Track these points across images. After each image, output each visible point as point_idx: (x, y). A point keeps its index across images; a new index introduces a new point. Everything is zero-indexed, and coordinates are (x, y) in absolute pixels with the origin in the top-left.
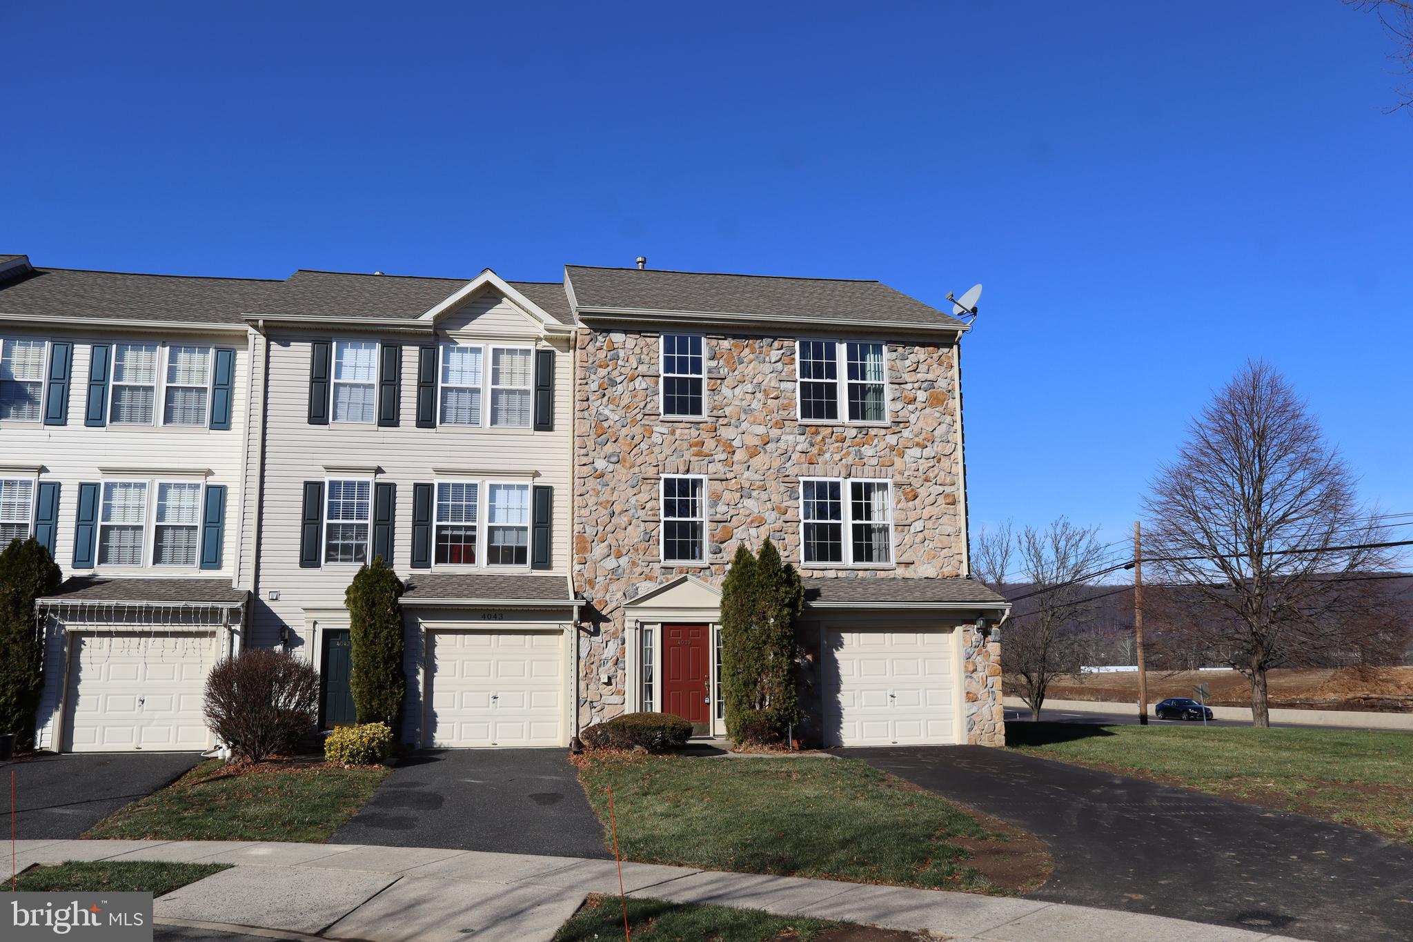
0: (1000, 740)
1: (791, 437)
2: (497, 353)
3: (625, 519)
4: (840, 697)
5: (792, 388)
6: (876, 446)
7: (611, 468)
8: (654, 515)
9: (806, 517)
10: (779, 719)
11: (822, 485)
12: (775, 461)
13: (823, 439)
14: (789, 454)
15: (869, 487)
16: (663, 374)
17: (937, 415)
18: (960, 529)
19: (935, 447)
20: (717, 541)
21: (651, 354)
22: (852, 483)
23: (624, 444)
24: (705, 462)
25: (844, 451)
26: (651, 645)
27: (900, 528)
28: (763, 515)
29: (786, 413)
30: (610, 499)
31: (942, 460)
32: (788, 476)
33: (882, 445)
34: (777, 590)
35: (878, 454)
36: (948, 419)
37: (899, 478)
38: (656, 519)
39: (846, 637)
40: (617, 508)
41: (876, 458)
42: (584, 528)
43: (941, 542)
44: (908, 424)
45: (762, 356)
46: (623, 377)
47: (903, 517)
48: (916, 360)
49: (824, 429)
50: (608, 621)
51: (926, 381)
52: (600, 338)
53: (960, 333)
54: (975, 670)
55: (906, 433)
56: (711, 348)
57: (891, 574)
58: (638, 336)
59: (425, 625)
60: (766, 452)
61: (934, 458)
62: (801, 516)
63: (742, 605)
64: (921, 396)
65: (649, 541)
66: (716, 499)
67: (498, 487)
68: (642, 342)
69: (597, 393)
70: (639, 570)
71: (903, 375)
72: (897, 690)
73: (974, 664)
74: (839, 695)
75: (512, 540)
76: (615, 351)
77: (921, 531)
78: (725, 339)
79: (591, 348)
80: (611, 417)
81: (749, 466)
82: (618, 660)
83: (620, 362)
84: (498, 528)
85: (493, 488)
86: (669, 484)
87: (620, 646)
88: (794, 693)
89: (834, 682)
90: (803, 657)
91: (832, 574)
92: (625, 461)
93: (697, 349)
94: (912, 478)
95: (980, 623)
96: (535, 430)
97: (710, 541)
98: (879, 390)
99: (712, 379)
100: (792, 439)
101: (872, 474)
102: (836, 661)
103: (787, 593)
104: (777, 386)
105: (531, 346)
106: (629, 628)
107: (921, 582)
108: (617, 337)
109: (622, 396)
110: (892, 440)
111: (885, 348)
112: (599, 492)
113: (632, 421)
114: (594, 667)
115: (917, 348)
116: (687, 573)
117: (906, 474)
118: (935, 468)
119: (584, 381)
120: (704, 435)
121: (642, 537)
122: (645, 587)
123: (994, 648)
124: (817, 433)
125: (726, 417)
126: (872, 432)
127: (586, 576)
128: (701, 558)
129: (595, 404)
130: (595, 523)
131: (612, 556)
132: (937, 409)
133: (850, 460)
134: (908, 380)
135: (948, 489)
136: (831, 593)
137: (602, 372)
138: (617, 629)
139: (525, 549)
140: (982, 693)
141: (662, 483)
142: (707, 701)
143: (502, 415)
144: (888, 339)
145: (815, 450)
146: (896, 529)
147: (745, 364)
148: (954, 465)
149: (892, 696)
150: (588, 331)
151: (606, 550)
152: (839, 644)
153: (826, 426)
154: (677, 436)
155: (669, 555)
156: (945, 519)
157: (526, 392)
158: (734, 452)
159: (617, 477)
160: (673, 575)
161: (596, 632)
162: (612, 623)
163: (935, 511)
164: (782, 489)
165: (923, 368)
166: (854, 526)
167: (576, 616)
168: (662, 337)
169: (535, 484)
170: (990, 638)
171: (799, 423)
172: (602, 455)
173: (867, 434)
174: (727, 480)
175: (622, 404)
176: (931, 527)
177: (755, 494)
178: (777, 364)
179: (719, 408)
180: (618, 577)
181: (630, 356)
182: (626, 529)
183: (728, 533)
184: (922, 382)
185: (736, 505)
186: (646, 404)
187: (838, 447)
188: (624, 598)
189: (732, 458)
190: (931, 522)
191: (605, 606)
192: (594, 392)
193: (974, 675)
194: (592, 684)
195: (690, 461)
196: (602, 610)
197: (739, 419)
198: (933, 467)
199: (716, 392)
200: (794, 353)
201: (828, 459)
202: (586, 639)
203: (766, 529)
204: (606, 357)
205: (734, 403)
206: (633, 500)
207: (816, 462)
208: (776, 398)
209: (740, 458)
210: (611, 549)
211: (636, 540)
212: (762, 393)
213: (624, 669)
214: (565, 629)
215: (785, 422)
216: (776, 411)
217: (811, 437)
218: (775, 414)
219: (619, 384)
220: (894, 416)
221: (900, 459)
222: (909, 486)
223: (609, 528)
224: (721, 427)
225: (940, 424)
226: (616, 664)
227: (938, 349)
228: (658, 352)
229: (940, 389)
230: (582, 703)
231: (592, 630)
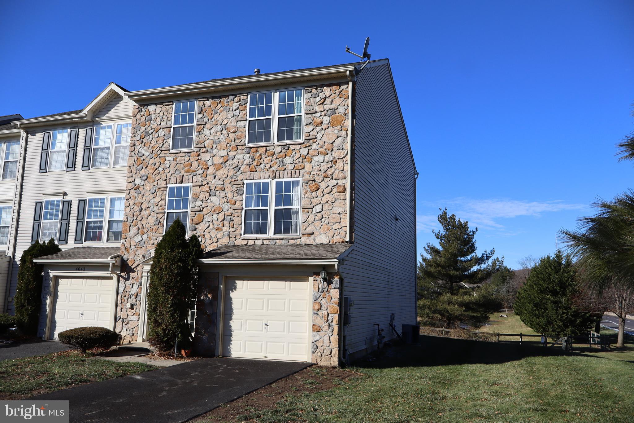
3: (148, 212)
5: (244, 125)
7: (143, 183)
8: (162, 209)
9: (247, 206)
11: (257, 185)
12: (231, 171)
13: (261, 155)
14: (240, 166)
15: (287, 184)
16: (173, 126)
17: (336, 131)
19: (333, 154)
20: (194, 224)
21: (168, 116)
22: (276, 182)
23: (151, 169)
25: (273, 162)
27: (306, 210)
28: (221, 206)
29: (239, 141)
30: (141, 201)
31: (338, 162)
32: (237, 180)
33: (298, 155)
35: (295, 162)
37: (307, 177)
38: (162, 211)
40: (144, 206)
42: (127, 218)
43: (334, 218)
44: (316, 140)
45: (228, 107)
46: (153, 130)
47: (309, 202)
48: (324, 96)
49: (261, 148)
50: (134, 272)
51: (330, 109)
52: (144, 110)
53: (347, 72)
54: (320, 309)
55: (314, 146)
56: (200, 107)
57: (298, 242)
58: (162, 106)
59: (53, 273)
60: (226, 166)
61: (332, 161)
62: (244, 206)
64: (326, 120)
65: (158, 225)
66: (196, 198)
68: (164, 109)
70: (151, 242)
71: (315, 108)
72: (270, 320)
73: (320, 304)
74: (231, 322)
76: (150, 116)
77: (320, 212)
78: (208, 100)
79: (138, 116)
80: (145, 154)
81: (215, 176)
82: (138, 294)
83: (152, 122)
84: (113, 221)
85: (112, 200)
86: (172, 189)
87: (139, 287)
89: (228, 313)
90: (206, 296)
91: (259, 242)
92: (150, 179)
93: (192, 109)
94: (316, 176)
95: (324, 275)
97: (190, 223)
98: (299, 120)
99: (199, 125)
100: (242, 157)
101: (289, 175)
102: (231, 299)
104: (235, 125)
106: (144, 276)
108: (152, 108)
109: (152, 141)
110: (304, 151)
111: (303, 91)
112: (136, 197)
113: (155, 155)
114: (126, 298)
115: (325, 88)
117: (312, 173)
118: (332, 168)
119: (134, 135)
120: (192, 159)
121: (155, 223)
124: (257, 152)
125: (205, 147)
126: (292, 148)
127: (125, 246)
129: (138, 147)
130: (132, 215)
131: (140, 234)
132: (336, 128)
133: (276, 167)
134: (318, 110)
135: (341, 182)
137: (143, 129)
138: (139, 277)
140: (325, 326)
141: (168, 189)
144: (306, 85)
145: (255, 163)
146: (303, 212)
147: (218, 114)
149: (266, 325)
150: (137, 107)
151: (137, 231)
152: (234, 288)
153: (262, 147)
154: (178, 162)
156: (337, 203)
158: (208, 168)
159: (146, 188)
161: (127, 279)
162: (136, 273)
163: (330, 197)
164: (234, 189)
165: (328, 101)
166: (276, 210)
167: (111, 269)
168: (174, 104)
171: (247, 146)
172: (139, 176)
173: (288, 149)
174: (202, 185)
175: (151, 146)
176: (327, 208)
177: (217, 193)
178: (236, 111)
179: (201, 142)
180: (141, 246)
181: (157, 118)
182: (147, 218)
183: (201, 218)
184: (327, 110)
185: (206, 201)
186: (163, 145)
187: (269, 160)
188: (143, 258)
189: (207, 172)
190: (327, 205)
191: (134, 263)
192: (138, 140)
193: (319, 313)
194: (124, 308)
195: (183, 176)
196: (132, 265)
197: (212, 148)
198: (331, 167)
199: (201, 133)
200: (247, 103)
201: (262, 168)
202: (123, 282)
203: (222, 215)
204: (145, 120)
205: (210, 138)
206: (152, 201)
207: (255, 170)
208: (235, 132)
209: (210, 172)
210: (139, 230)
211: (152, 225)
212: (226, 130)
213: (140, 300)
214: (113, 277)
215: (238, 147)
216: (233, 141)
217: (253, 155)
218: (233, 142)
219: (151, 134)
220: (307, 135)
221: (309, 164)
222: (313, 181)
223: (139, 218)
224: (202, 154)
225: (338, 137)
226: (136, 297)
227: (340, 87)
228: (172, 113)
229: (340, 114)
230: (118, 319)
231: (126, 277)
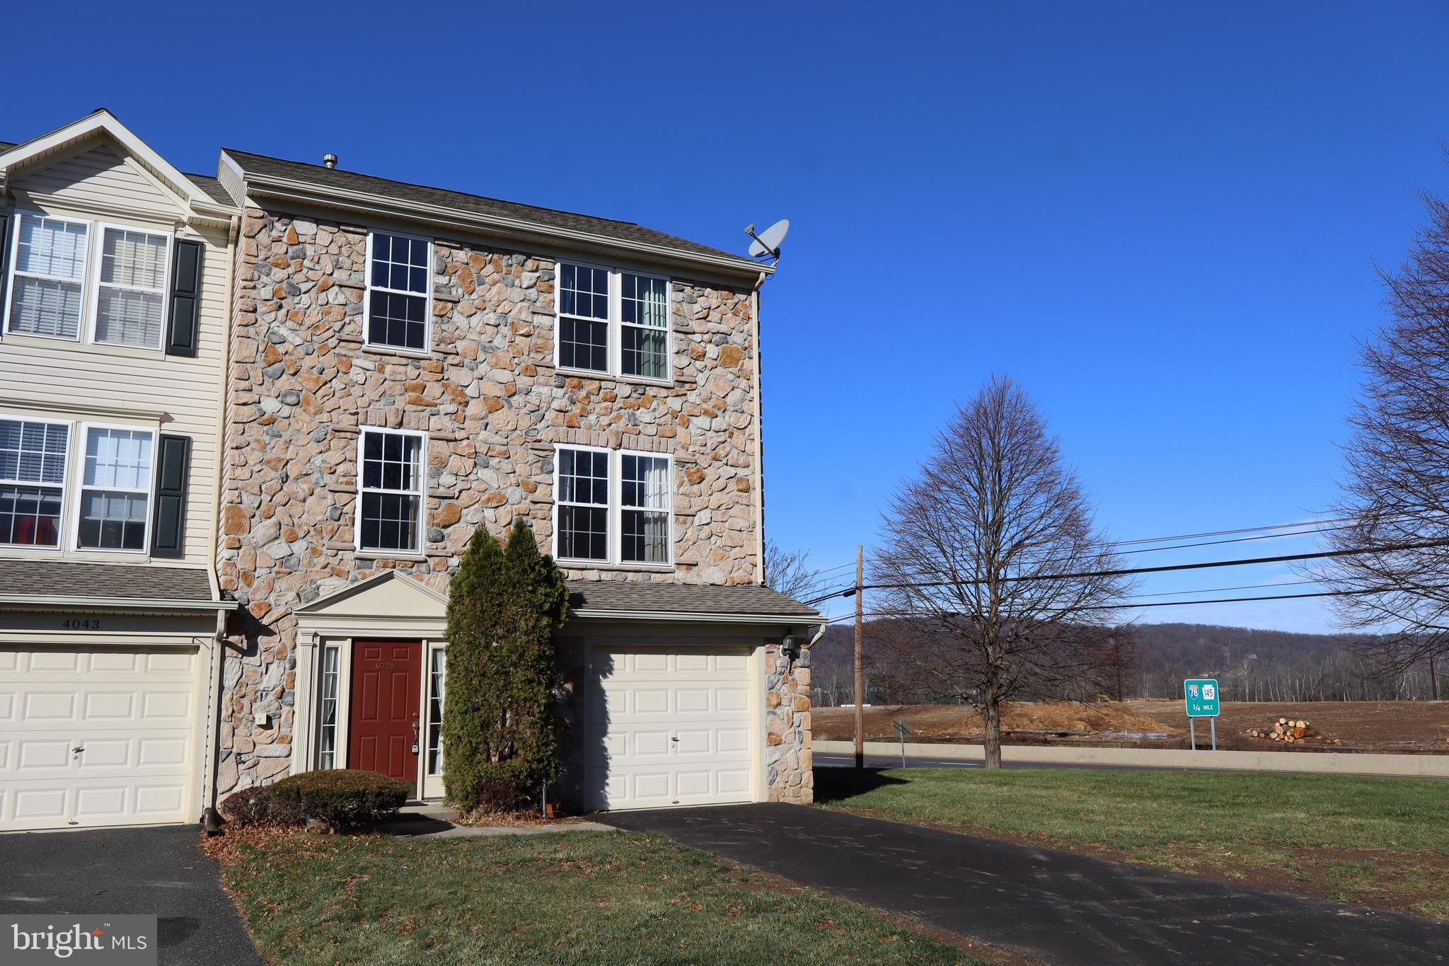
0: (807, 795)
1: (545, 390)
2: (111, 235)
3: (305, 487)
4: (607, 742)
5: (550, 324)
6: (654, 410)
7: (286, 411)
8: (348, 483)
9: (562, 498)
10: (530, 776)
11: (584, 456)
12: (523, 419)
13: (588, 396)
14: (541, 412)
15: (643, 461)
16: (370, 287)
17: (731, 377)
18: (754, 523)
19: (727, 417)
20: (438, 525)
21: (354, 257)
22: (623, 456)
23: (309, 380)
24: (426, 414)
25: (614, 414)
26: (335, 669)
27: (682, 518)
28: (503, 492)
29: (540, 356)
30: (282, 456)
31: (735, 434)
32: (540, 441)
33: (662, 409)
34: (533, 592)
35: (657, 421)
36: (743, 383)
37: (682, 454)
38: (351, 488)
39: (617, 659)
40: (293, 470)
41: (655, 426)
42: (240, 496)
43: (732, 539)
44: (694, 386)
45: (510, 277)
46: (311, 284)
47: (686, 504)
48: (706, 305)
49: (589, 382)
50: (271, 633)
51: (718, 333)
52: (278, 225)
53: (762, 276)
54: (779, 704)
55: (692, 397)
56: (440, 259)
57: (669, 578)
58: (337, 230)
60: (511, 406)
61: (725, 431)
62: (556, 496)
63: (483, 612)
64: (712, 351)
65: (339, 520)
66: (439, 466)
67: (103, 432)
68: (341, 238)
69: (269, 303)
70: (322, 560)
71: (690, 322)
72: (680, 731)
73: (778, 695)
74: (605, 739)
75: (121, 514)
76: (300, 246)
77: (708, 524)
78: (461, 249)
79: (263, 237)
80: (290, 339)
81: (487, 424)
82: (283, 691)
83: (306, 263)
84: (98, 494)
85: (94, 434)
86: (372, 440)
87: (288, 671)
88: (551, 737)
89: (600, 722)
90: (561, 687)
91: (593, 576)
92: (308, 404)
93: (420, 258)
94: (698, 455)
95: (787, 643)
96: (167, 353)
97: (428, 524)
98: (660, 340)
99: (440, 300)
100: (546, 392)
101: (648, 446)
102: (602, 692)
103: (547, 595)
104: (529, 319)
105: (167, 232)
106: (303, 645)
107: (707, 589)
108: (305, 228)
109: (308, 311)
111: (669, 286)
112: (266, 445)
113: (321, 348)
114: (245, 702)
115: (708, 290)
116: (394, 567)
117: (691, 449)
118: (726, 444)
119: (251, 284)
120: (426, 376)
121: (328, 514)
122: (330, 586)
123: (802, 675)
124: (580, 387)
125: (457, 354)
126: (651, 392)
127: (239, 567)
128: (413, 547)
129: (266, 318)
130: (256, 490)
131: (282, 539)
132: (730, 370)
133: (621, 425)
134: (697, 329)
135: (741, 472)
136: (598, 599)
137: (279, 274)
138: (284, 646)
139: (140, 527)
140: (787, 733)
141: (362, 438)
142: (414, 750)
143: (115, 327)
144: (674, 275)
145: (576, 410)
146: (677, 520)
147: (487, 286)
148: (749, 442)
149: (675, 740)
150: (261, 213)
151: (273, 531)
152: (607, 669)
153: (591, 379)
154: (387, 375)
155: (367, 540)
156: (737, 510)
157: (156, 298)
158: (467, 404)
159: (295, 426)
160: (373, 570)
161: (252, 650)
162: (277, 638)
163: (724, 498)
164: (531, 458)
165: (714, 316)
166: (623, 512)
167: (221, 625)
168: (371, 235)
169: (162, 432)
170: (798, 662)
171: (556, 371)
172: (274, 392)
173: (643, 394)
174: (456, 440)
175: (308, 322)
176: (719, 519)
177: (493, 462)
178: (530, 290)
179: (449, 341)
180: (290, 570)
181: (322, 256)
182: (304, 501)
183: (454, 514)
184: (713, 333)
185: (467, 476)
186: (343, 326)
187: (606, 408)
188: (298, 600)
189: (464, 411)
190: (719, 513)
191: (267, 613)
192: (265, 300)
193: (778, 711)
194: (241, 727)
195: (404, 411)
196: (263, 617)
197: (475, 360)
198: (724, 442)
199: (445, 319)
200: (553, 279)
201: (593, 422)
202: (236, 660)
203: (508, 512)
204: (287, 253)
205: (470, 336)
206: (318, 461)
207: (577, 425)
208: (528, 336)
209: (476, 412)
210: (280, 529)
211: (319, 518)
212: (508, 327)
213: (293, 705)
214: (202, 646)
215: (538, 368)
216: (526, 353)
217: (572, 392)
218: (525, 357)
219: (305, 293)
220: (678, 374)
221: (684, 429)
222: (694, 465)
223: (279, 498)
224: (450, 367)
225: (733, 389)
226: (281, 698)
227: (734, 294)
228: (364, 255)
229: (734, 345)
230: (223, 756)
231: (245, 647)
